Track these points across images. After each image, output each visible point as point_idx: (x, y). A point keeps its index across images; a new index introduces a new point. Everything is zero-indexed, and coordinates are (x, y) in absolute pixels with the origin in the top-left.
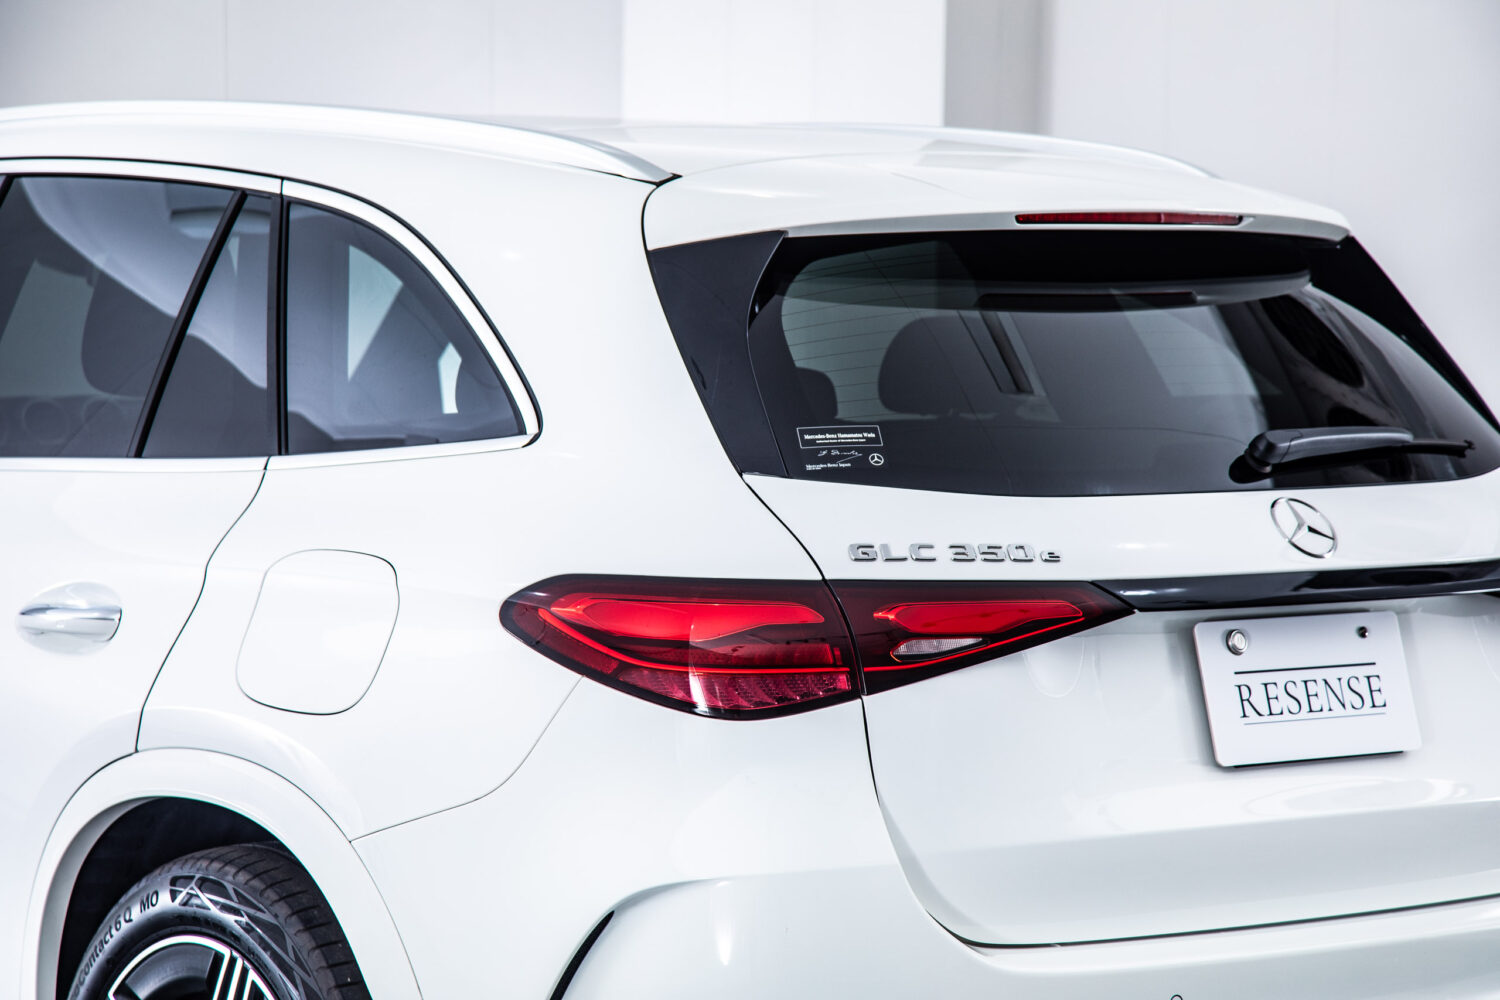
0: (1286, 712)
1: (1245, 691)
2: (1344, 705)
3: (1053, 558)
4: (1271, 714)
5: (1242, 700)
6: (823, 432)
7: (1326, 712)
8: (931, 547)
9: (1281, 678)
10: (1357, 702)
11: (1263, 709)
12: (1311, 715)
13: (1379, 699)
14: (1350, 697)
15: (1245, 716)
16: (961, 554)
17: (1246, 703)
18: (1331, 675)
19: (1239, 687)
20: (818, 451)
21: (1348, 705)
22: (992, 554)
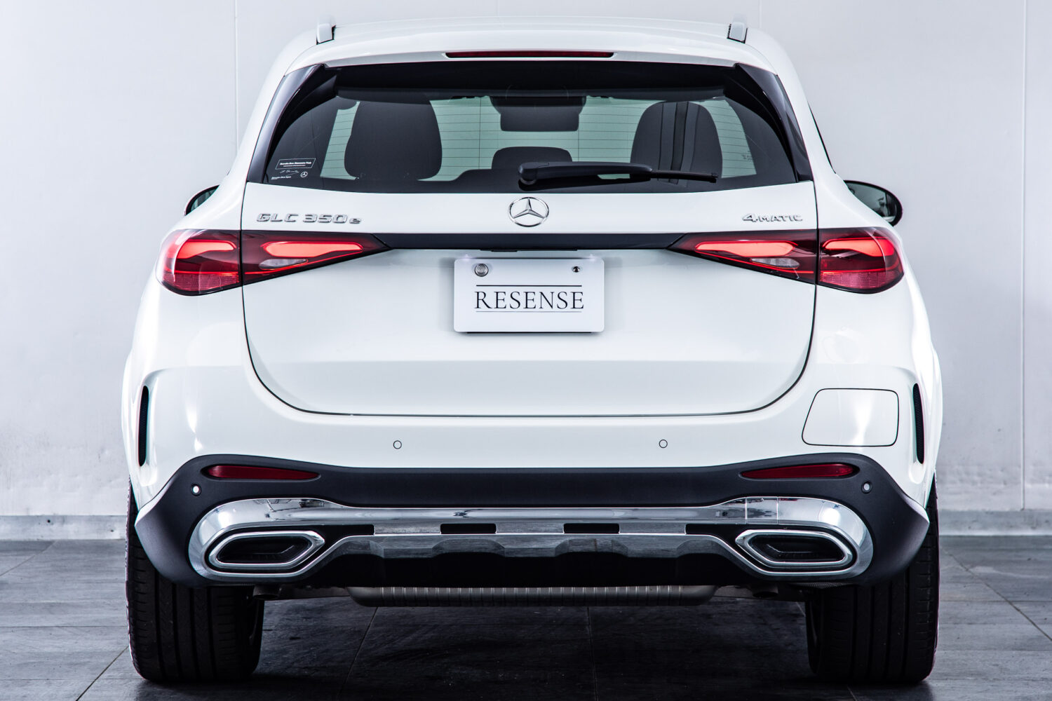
0: (508, 307)
1: (481, 296)
2: (552, 307)
3: (356, 221)
4: (497, 307)
5: (478, 299)
6: (288, 162)
7: (538, 309)
8: (297, 215)
9: (509, 290)
10: (562, 304)
11: (492, 303)
12: (527, 310)
13: (578, 304)
14: (556, 301)
15: (478, 307)
16: (309, 218)
17: (481, 302)
18: (547, 291)
19: (478, 293)
20: (281, 170)
21: (555, 306)
22: (325, 219)
